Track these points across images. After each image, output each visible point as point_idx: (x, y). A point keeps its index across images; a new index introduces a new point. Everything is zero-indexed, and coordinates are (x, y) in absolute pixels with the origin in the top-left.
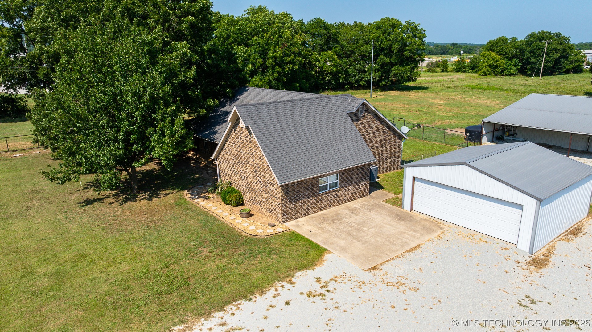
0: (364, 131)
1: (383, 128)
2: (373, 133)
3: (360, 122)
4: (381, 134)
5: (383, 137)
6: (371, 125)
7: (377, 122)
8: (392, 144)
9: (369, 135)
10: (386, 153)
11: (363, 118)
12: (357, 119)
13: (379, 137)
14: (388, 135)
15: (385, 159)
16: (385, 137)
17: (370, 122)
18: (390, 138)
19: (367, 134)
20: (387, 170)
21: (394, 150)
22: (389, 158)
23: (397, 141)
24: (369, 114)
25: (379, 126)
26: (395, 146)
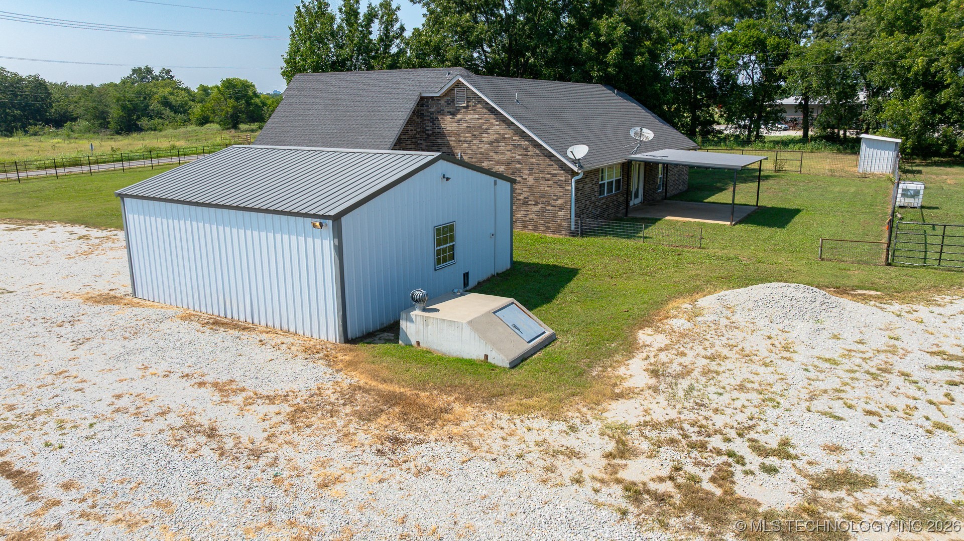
0: (467, 135)
1: (514, 138)
2: (491, 143)
3: (459, 116)
4: (509, 148)
5: (514, 155)
6: (484, 127)
7: (497, 123)
8: (541, 175)
9: (480, 146)
10: (524, 189)
11: (464, 110)
12: (451, 110)
13: (503, 153)
14: (529, 153)
15: (522, 202)
16: (520, 157)
17: (480, 121)
18: (534, 160)
19: (474, 142)
20: (530, 227)
21: (546, 189)
22: (533, 203)
23: (555, 172)
24: (479, 106)
25: (502, 132)
26: (550, 182)
